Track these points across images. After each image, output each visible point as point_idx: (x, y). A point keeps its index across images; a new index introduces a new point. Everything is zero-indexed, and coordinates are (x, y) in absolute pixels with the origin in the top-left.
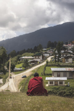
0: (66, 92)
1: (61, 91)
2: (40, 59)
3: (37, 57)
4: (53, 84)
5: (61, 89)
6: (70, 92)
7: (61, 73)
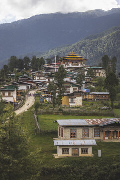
0: (99, 170)
1: (89, 168)
2: (13, 97)
3: (7, 94)
4: (69, 154)
5: (87, 164)
6: (106, 169)
7: (78, 131)
